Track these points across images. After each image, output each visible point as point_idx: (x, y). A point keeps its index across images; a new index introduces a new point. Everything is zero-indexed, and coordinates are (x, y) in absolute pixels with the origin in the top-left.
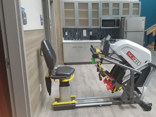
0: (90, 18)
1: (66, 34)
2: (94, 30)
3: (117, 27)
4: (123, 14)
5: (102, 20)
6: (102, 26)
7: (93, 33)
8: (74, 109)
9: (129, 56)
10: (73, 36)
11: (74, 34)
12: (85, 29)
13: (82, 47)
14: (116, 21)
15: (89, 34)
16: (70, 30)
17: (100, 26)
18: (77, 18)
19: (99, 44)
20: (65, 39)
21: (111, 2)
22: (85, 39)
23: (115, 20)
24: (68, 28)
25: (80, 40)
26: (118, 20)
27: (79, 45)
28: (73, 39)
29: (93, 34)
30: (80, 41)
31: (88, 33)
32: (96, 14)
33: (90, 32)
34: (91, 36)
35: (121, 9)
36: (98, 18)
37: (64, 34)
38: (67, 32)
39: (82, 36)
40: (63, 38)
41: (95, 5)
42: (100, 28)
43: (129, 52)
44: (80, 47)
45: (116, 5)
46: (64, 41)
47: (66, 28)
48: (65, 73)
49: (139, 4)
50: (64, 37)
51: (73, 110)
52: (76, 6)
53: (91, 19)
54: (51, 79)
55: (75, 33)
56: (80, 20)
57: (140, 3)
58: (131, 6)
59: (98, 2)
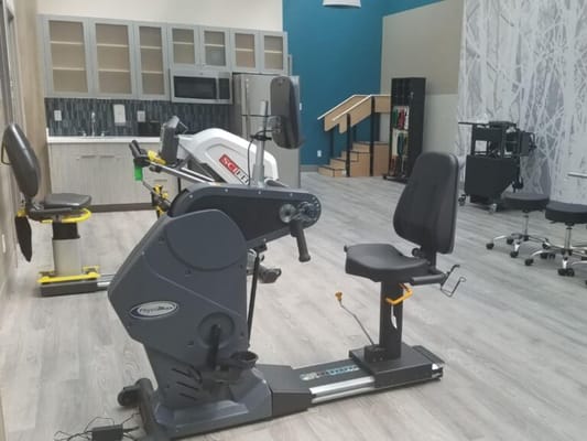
0: (137, 70)
1: (58, 116)
2: (150, 108)
3: (224, 102)
4: (238, 64)
5: (175, 78)
6: (176, 96)
7: (147, 114)
8: (93, 292)
9: (226, 166)
10: (79, 125)
11: (84, 116)
12: (119, 102)
13: (111, 157)
14: (217, 82)
15: (135, 117)
16: (68, 106)
17: (168, 95)
18: (93, 68)
20: (54, 134)
21: (198, 27)
22: (121, 134)
23: (214, 79)
24: (62, 100)
25: (106, 135)
26: (224, 81)
27: (102, 151)
28: (80, 134)
29: (147, 118)
30: (103, 139)
31: (130, 114)
32: (153, 58)
33: (139, 112)
34: (140, 124)
35: (231, 49)
36: (162, 70)
37: (50, 116)
38: (60, 112)
39: (110, 125)
40: (47, 130)
41: (151, 33)
42: (170, 102)
43: (225, 156)
44: (105, 157)
45: (216, 36)
46: (50, 139)
47: (55, 99)
48: (69, 204)
49: (281, 38)
50: (48, 126)
51: (91, 294)
53: (140, 72)
54: (30, 221)
55: (89, 116)
56: (102, 75)
57: (285, 35)
58: (259, 43)
59: (158, 26)
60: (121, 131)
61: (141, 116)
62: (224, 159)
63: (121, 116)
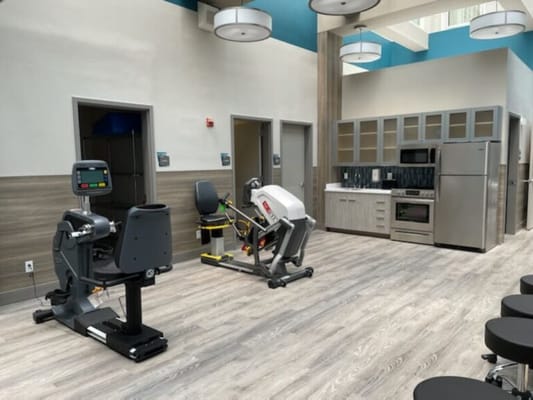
0: (380, 148)
1: (345, 176)
2: (395, 170)
4: (451, 136)
5: (401, 150)
6: (401, 163)
7: (393, 175)
9: (265, 207)
12: (376, 167)
15: (386, 177)
16: (351, 170)
17: (397, 162)
18: (357, 148)
21: (422, 113)
23: (427, 149)
25: (366, 188)
35: (446, 126)
36: (396, 145)
38: (347, 174)
43: (265, 202)
44: (351, 201)
49: (492, 112)
56: (361, 151)
57: (496, 108)
58: (470, 118)
61: (390, 176)
62: (265, 204)
63: (376, 176)
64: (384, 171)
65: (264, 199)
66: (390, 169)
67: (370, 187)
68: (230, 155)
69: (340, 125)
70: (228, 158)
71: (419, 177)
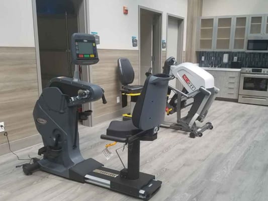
2: (240, 55)
5: (249, 40)
6: (247, 49)
7: (238, 58)
9: (185, 80)
12: (226, 53)
15: (233, 60)
16: (207, 54)
17: (244, 49)
18: (215, 38)
19: (237, 74)
21: (265, 15)
23: (267, 40)
30: (217, 69)
33: (235, 57)
34: (235, 63)
36: (244, 37)
37: (200, 59)
38: (204, 57)
42: (245, 52)
43: (185, 75)
47: (203, 52)
50: (199, 63)
52: (216, 22)
53: (234, 38)
56: (218, 41)
59: (245, 17)
60: (225, 66)
61: (235, 59)
62: (184, 77)
63: (225, 59)
64: (231, 55)
65: (183, 73)
66: (236, 54)
67: (221, 67)
68: (137, 39)
69: (203, 21)
70: (136, 41)
71: (257, 60)
